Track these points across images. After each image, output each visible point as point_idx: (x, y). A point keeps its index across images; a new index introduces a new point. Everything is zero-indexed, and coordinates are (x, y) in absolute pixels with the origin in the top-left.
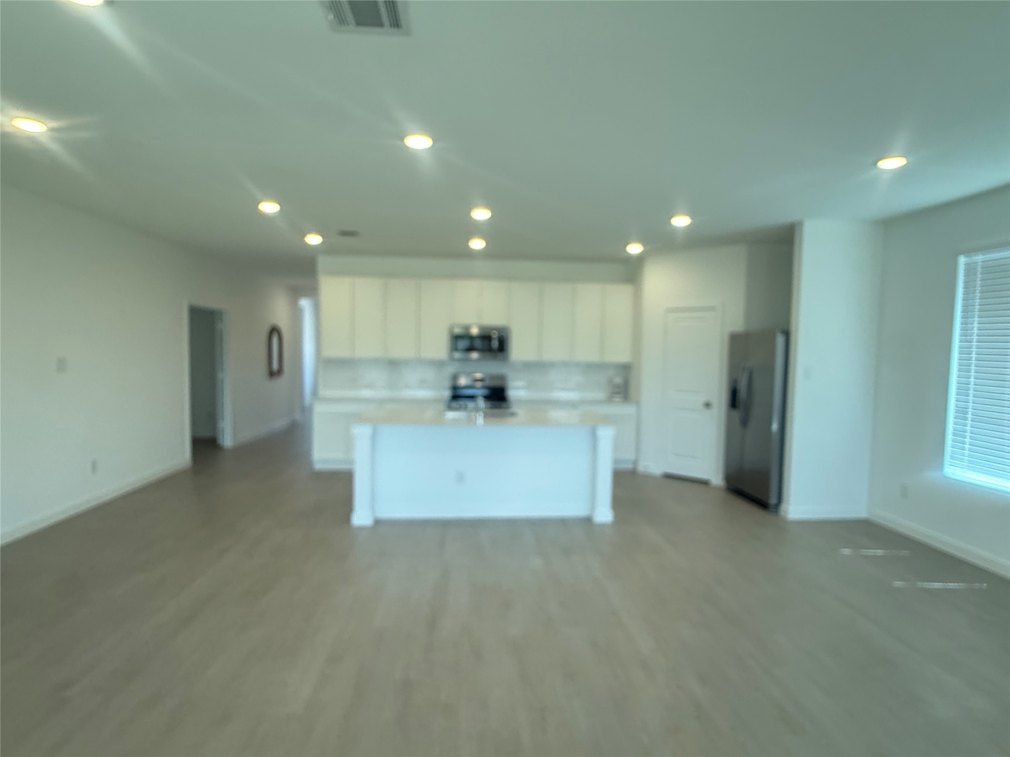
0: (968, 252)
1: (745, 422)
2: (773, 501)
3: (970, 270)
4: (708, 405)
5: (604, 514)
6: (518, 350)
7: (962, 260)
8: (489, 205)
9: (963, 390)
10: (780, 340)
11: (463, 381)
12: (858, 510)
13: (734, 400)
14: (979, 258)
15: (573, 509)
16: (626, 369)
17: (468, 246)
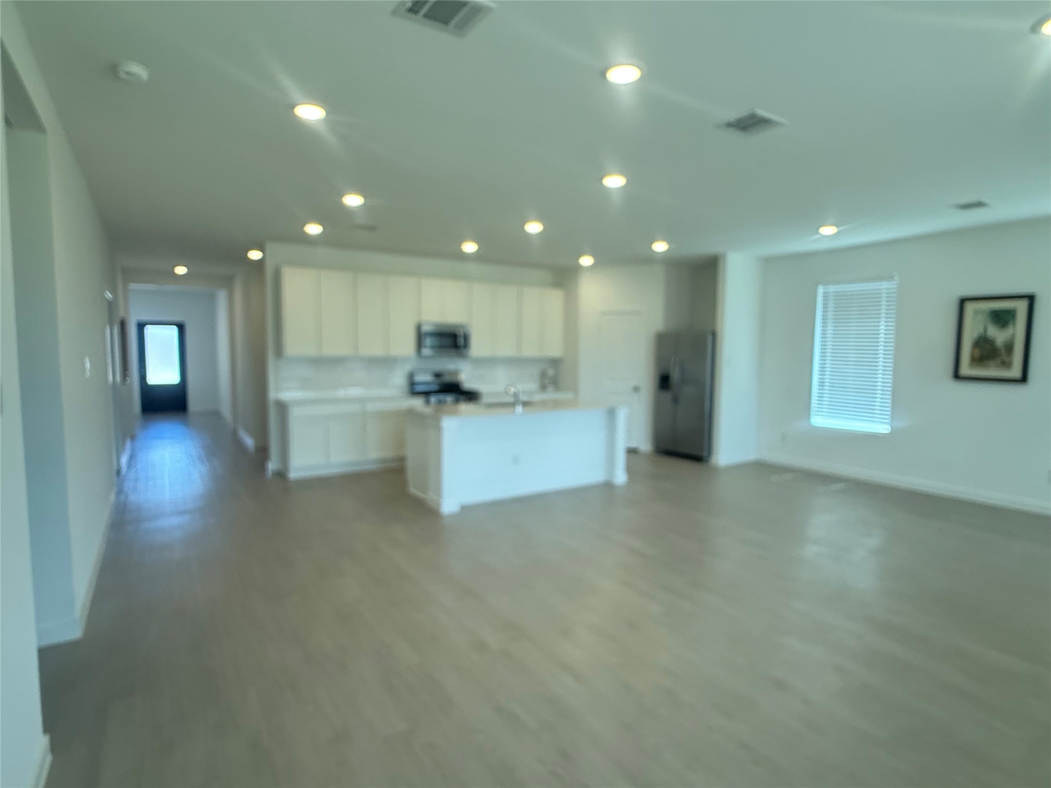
0: (826, 283)
1: (675, 400)
2: (705, 454)
3: (826, 295)
4: (636, 389)
5: (621, 477)
6: (477, 348)
7: (821, 290)
8: (540, 219)
9: (823, 369)
10: (710, 338)
11: (420, 378)
12: (751, 455)
13: (664, 382)
14: (832, 289)
15: (595, 476)
16: (555, 362)
17: (461, 250)
